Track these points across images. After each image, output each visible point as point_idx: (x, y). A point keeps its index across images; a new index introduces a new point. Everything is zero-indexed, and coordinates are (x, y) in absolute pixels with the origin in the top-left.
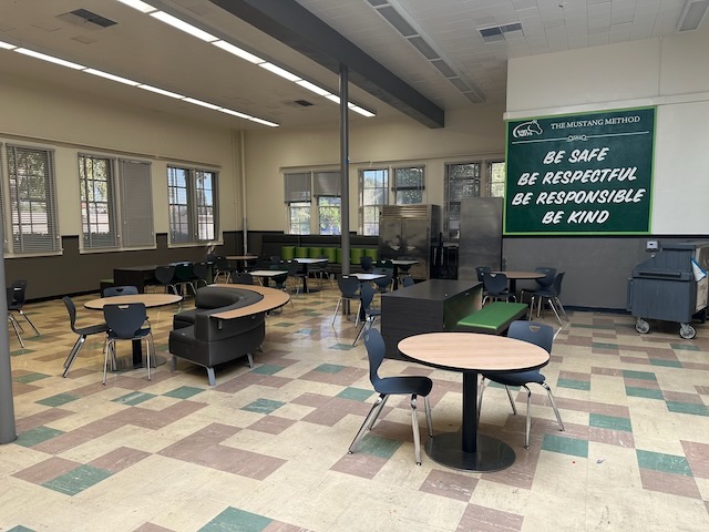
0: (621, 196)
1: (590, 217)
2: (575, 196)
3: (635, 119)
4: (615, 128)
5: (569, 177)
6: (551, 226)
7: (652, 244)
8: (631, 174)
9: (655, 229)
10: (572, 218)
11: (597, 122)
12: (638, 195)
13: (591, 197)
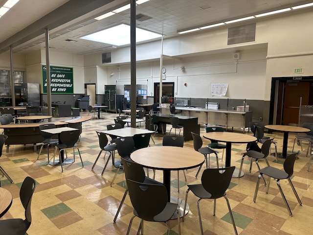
0: (68, 85)
1: (62, 90)
2: (58, 85)
3: (70, 70)
4: (66, 71)
5: (57, 80)
6: (54, 92)
7: (74, 96)
8: (69, 81)
10: (58, 90)
11: (62, 69)
12: (71, 85)
13: (62, 85)
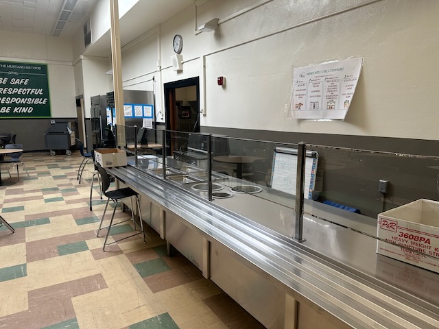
0: (37, 101)
1: (24, 110)
2: (15, 100)
3: (39, 68)
4: (31, 71)
5: (11, 91)
6: (5, 114)
7: (53, 122)
8: (40, 92)
9: (53, 115)
10: (16, 110)
11: (22, 67)
12: (44, 101)
13: (23, 101)
